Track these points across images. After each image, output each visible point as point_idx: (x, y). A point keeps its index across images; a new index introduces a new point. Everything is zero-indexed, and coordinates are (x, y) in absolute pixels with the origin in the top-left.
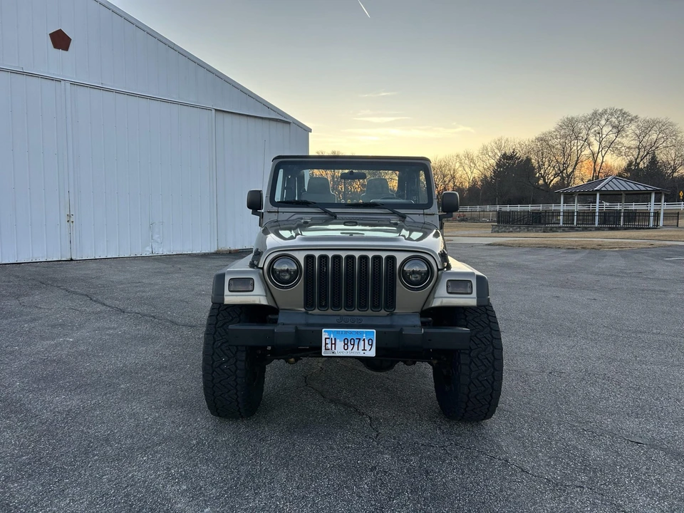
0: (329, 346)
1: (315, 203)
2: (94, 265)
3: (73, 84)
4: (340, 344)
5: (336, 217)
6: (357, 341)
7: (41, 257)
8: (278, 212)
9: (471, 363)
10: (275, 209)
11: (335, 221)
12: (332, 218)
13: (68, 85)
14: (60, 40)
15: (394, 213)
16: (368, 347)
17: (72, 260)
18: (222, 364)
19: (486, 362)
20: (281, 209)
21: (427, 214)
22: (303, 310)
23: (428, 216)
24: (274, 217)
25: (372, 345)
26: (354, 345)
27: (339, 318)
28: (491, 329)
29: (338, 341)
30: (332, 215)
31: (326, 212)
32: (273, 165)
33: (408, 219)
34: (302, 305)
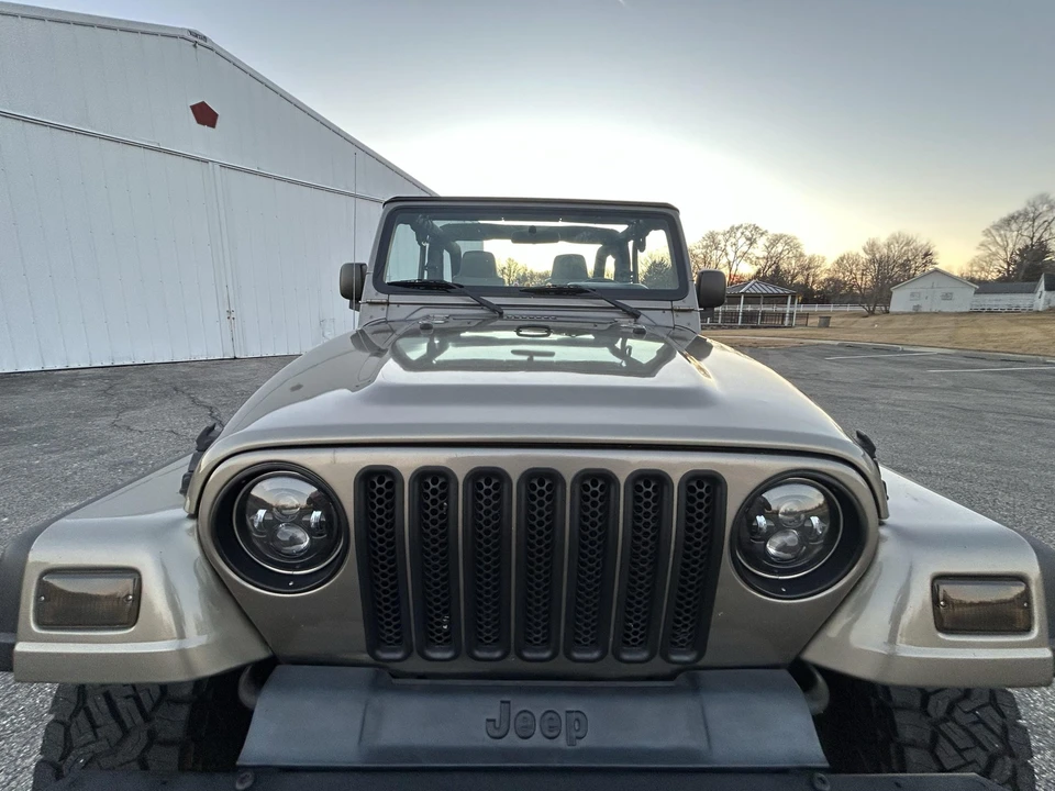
1: (461, 286)
2: (254, 365)
3: (223, 166)
5: (501, 314)
7: (200, 354)
8: (388, 304)
10: (383, 297)
11: (499, 322)
12: (496, 316)
13: (217, 166)
14: (205, 115)
15: (617, 307)
17: (235, 358)
20: (394, 298)
21: (679, 311)
23: (679, 314)
24: (379, 313)
30: (494, 311)
31: (482, 305)
32: (384, 213)
33: (642, 319)
34: (363, 644)
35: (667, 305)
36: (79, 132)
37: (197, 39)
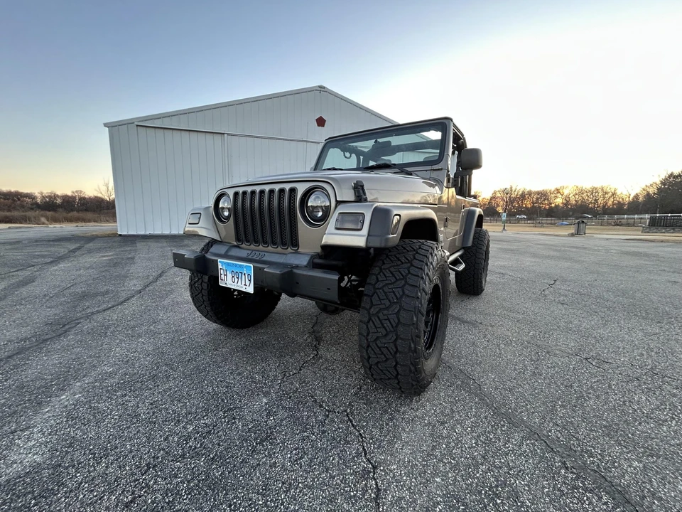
0: (223, 276)
4: (230, 276)
6: (240, 274)
9: (368, 322)
14: (321, 122)
16: (248, 283)
18: (195, 283)
19: (387, 324)
22: (235, 243)
23: (434, 171)
25: (250, 281)
26: (238, 278)
27: (249, 252)
28: (406, 282)
29: (228, 272)
32: (324, 144)
34: (234, 238)
35: (429, 168)
36: (277, 139)
37: (321, 89)
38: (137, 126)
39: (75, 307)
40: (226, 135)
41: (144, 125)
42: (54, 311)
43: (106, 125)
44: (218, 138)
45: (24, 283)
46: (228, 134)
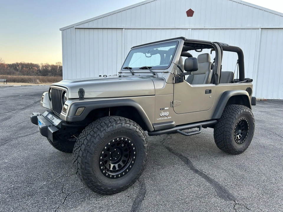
8: (121, 73)
13: (191, 30)
14: (190, 13)
22: (53, 111)
35: (163, 71)
38: (75, 28)
39: (15, 133)
40: (124, 29)
41: (79, 28)
42: (8, 134)
43: (60, 30)
44: (119, 31)
45: (6, 119)
46: (126, 29)
